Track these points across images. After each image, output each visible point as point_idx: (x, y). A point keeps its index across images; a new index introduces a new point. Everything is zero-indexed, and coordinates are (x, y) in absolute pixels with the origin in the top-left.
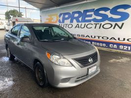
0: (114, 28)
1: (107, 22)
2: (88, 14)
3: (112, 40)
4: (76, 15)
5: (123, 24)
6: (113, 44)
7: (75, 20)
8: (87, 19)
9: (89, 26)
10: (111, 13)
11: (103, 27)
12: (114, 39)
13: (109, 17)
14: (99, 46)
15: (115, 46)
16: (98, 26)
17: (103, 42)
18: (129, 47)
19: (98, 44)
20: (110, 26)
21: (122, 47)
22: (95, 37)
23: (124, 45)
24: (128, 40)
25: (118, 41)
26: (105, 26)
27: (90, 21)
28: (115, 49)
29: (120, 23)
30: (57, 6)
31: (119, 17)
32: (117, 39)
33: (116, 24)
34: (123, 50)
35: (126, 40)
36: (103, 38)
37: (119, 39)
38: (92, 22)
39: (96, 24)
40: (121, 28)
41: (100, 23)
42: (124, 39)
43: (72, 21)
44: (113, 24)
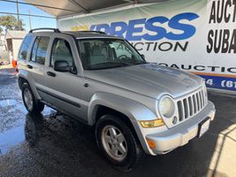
0: (175, 50)
1: (164, 40)
2: (136, 26)
5: (187, 43)
8: (134, 34)
9: (137, 47)
10: (169, 25)
11: (159, 48)
12: (176, 67)
16: (152, 46)
20: (169, 46)
24: (195, 68)
25: (181, 69)
26: (162, 47)
27: (139, 38)
29: (182, 42)
30: (85, 13)
31: (181, 32)
32: (180, 67)
33: (178, 44)
35: (192, 67)
37: (183, 66)
39: (149, 44)
40: (184, 50)
41: (155, 42)
42: (190, 67)
44: (174, 42)
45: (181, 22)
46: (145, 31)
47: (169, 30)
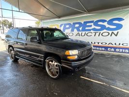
0: (111, 36)
1: (105, 31)
3: (109, 45)
4: (77, 26)
5: (118, 32)
6: (111, 48)
7: (75, 30)
9: (89, 34)
10: (108, 24)
11: (102, 35)
12: (112, 44)
13: (107, 27)
14: (99, 50)
15: (113, 50)
16: (97, 34)
17: (102, 47)
18: (124, 50)
19: (98, 48)
20: (108, 34)
21: (118, 50)
22: (95, 43)
23: (119, 48)
24: (123, 44)
25: (114, 45)
27: (90, 30)
28: (112, 51)
29: (115, 32)
32: (114, 44)
33: (112, 33)
34: (119, 52)
35: (121, 44)
36: (102, 43)
37: (115, 44)
38: (92, 31)
39: (96, 33)
40: (116, 35)
41: (99, 32)
43: (73, 30)
44: (110, 32)
45: (114, 22)
46: (93, 27)
47: (107, 26)
